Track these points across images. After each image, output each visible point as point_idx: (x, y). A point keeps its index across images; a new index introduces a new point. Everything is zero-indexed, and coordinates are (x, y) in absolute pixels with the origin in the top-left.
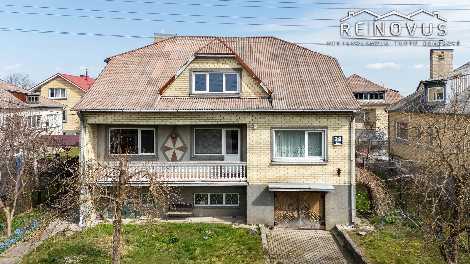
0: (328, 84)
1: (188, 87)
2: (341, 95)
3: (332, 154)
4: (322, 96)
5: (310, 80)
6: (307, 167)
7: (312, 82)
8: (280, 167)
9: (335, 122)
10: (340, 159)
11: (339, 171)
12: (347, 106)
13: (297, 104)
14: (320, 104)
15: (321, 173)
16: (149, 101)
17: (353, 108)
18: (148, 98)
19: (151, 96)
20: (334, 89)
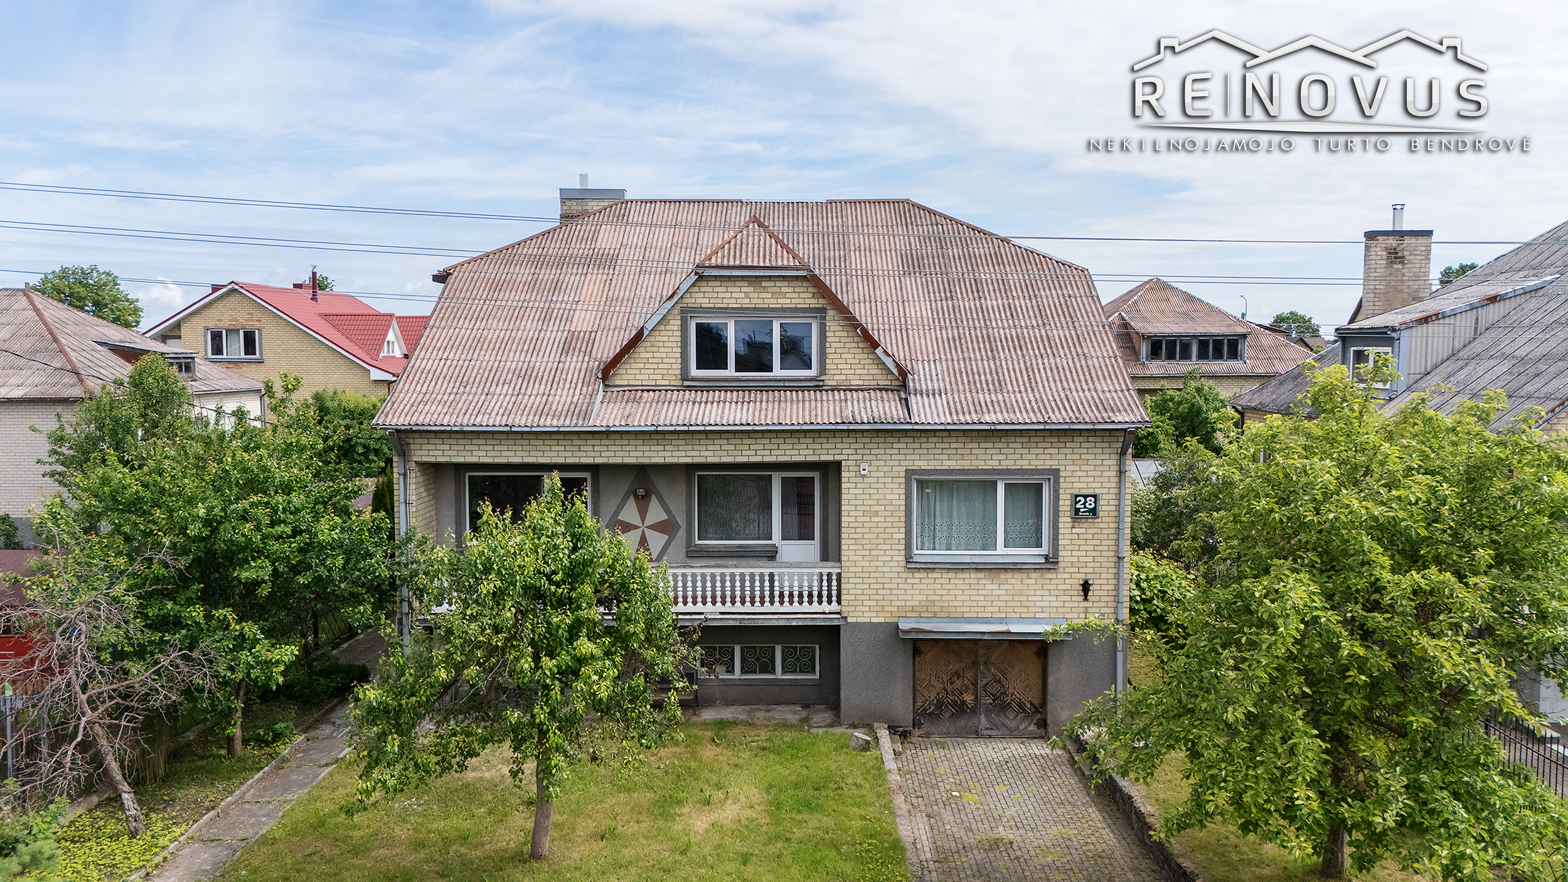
0: (1063, 348)
1: (679, 361)
2: (1096, 382)
3: (1069, 542)
4: (1046, 383)
5: (1012, 337)
6: (1002, 576)
7: (1019, 343)
8: (930, 575)
9: (1077, 457)
10: (1089, 554)
11: (1086, 587)
12: (1111, 414)
13: (978, 408)
14: (1039, 408)
15: (1038, 593)
16: (575, 400)
17: (1127, 419)
18: (572, 391)
19: (579, 385)
20: (1078, 365)
